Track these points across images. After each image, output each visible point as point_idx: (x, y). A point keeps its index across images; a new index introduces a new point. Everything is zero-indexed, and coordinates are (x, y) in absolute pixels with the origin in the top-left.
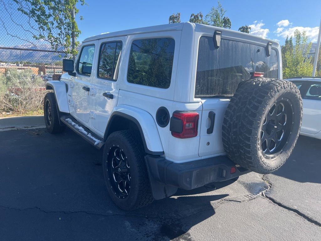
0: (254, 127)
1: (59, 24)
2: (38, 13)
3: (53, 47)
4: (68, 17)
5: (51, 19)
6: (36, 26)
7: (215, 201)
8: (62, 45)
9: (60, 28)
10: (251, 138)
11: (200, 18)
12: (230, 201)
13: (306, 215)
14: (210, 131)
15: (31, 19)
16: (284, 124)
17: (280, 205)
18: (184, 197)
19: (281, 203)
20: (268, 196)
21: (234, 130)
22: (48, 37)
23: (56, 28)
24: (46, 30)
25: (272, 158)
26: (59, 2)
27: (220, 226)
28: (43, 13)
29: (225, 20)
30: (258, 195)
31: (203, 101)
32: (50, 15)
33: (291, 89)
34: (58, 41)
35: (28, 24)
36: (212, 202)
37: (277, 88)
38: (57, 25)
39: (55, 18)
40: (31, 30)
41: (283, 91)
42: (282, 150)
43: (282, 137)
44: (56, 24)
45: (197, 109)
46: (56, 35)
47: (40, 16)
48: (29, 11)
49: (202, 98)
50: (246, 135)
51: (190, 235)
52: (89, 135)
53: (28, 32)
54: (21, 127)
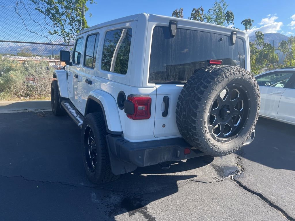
0: (199, 111)
1: (71, 21)
2: (53, 11)
3: (65, 41)
4: (79, 14)
5: (64, 17)
6: (51, 23)
7: (182, 181)
8: (73, 39)
9: (72, 25)
10: (196, 121)
11: (201, 12)
12: (196, 181)
13: (269, 199)
14: (165, 114)
15: (46, 17)
16: (241, 110)
17: (245, 188)
18: (154, 175)
21: (184, 113)
22: (61, 32)
23: (68, 24)
24: (59, 26)
25: (225, 141)
26: (71, 2)
27: (178, 203)
28: (57, 12)
29: (228, 14)
30: (226, 178)
32: (63, 14)
33: (242, 75)
34: (70, 36)
35: (44, 22)
37: (225, 74)
38: (69, 22)
39: (67, 16)
40: (47, 27)
41: (232, 76)
42: (237, 135)
43: (239, 122)
44: (68, 21)
45: (151, 93)
46: (68, 31)
47: (54, 14)
48: (45, 10)
49: (156, 83)
50: (193, 118)
52: (78, 117)
53: (44, 28)
54: (32, 110)
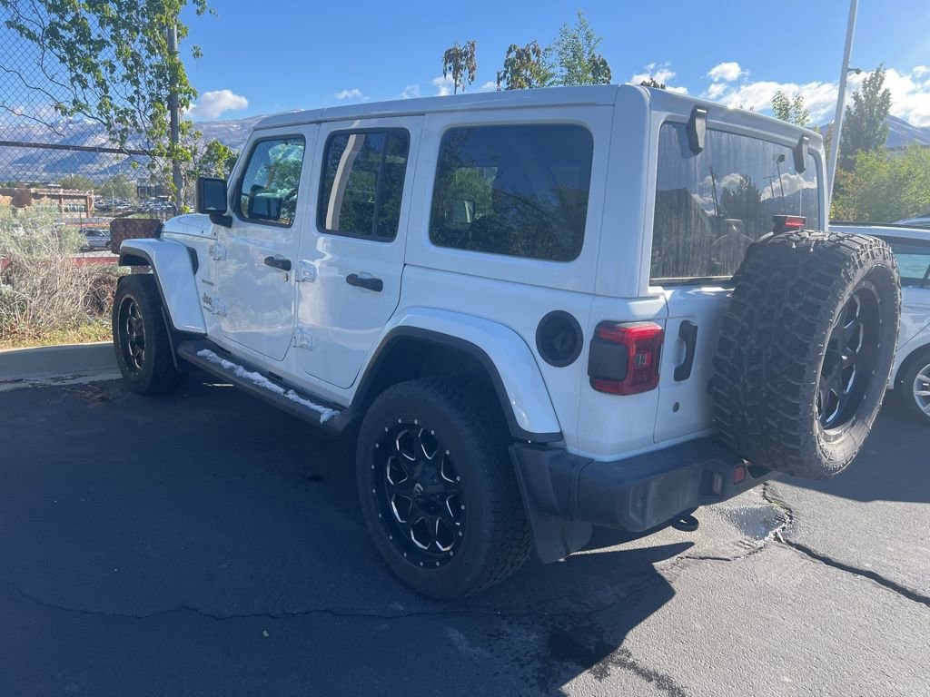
0: (809, 359)
1: (131, 68)
2: (69, 35)
3: (112, 137)
4: (159, 48)
5: (107, 54)
6: (64, 73)
7: (663, 562)
8: (140, 131)
9: (136, 82)
10: (802, 389)
11: (533, 58)
12: (701, 558)
13: (899, 582)
14: (681, 374)
15: (46, 54)
16: (857, 350)
17: (828, 561)
19: (830, 556)
20: (792, 541)
21: (753, 368)
22: (100, 107)
23: (123, 81)
24: (91, 86)
25: (836, 437)
26: (132, 6)
27: (698, 626)
28: (84, 35)
29: (595, 64)
30: (766, 538)
31: (669, 293)
32: (101, 44)
33: (885, 259)
34: (129, 121)
35: (39, 70)
36: (658, 565)
37: (858, 256)
38: (125, 72)
39: (119, 54)
40: (49, 87)
41: (870, 265)
42: (854, 418)
43: (851, 383)
44: (121, 70)
46: (122, 102)
47: (73, 44)
48: (40, 31)
49: (666, 285)
50: (789, 380)
51: (630, 654)
52: (292, 396)
53: (37, 92)
54: (43, 379)
